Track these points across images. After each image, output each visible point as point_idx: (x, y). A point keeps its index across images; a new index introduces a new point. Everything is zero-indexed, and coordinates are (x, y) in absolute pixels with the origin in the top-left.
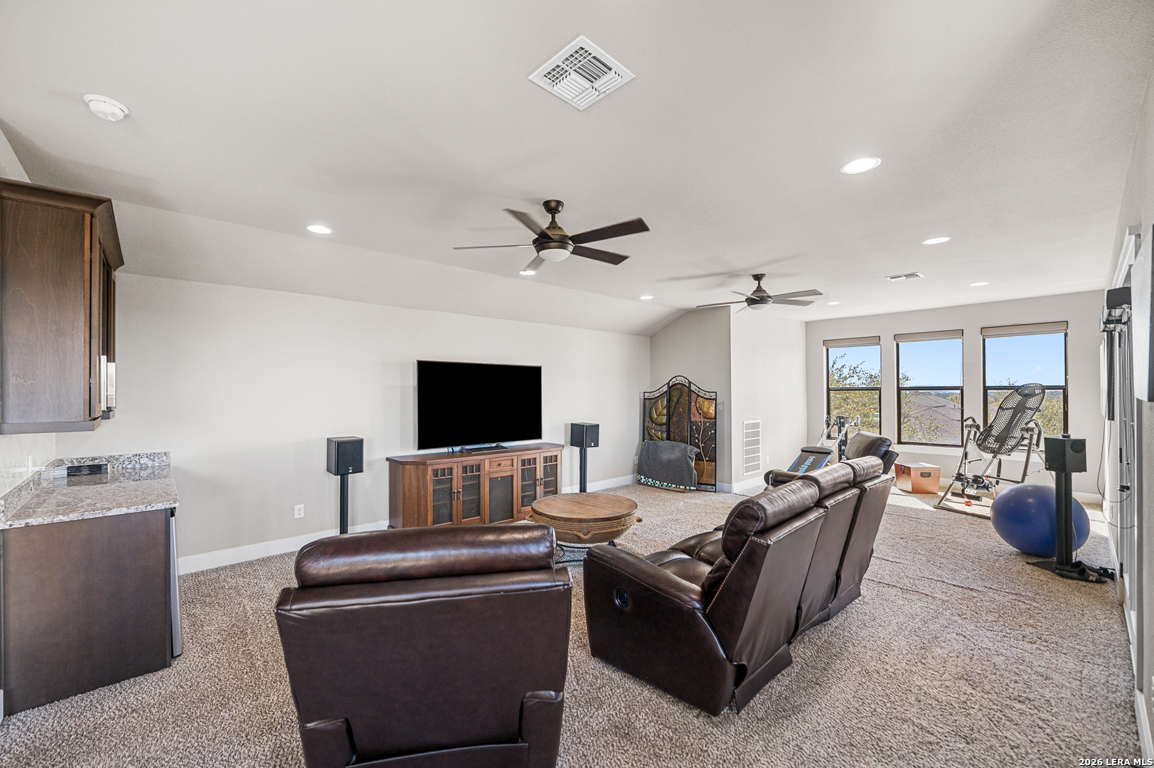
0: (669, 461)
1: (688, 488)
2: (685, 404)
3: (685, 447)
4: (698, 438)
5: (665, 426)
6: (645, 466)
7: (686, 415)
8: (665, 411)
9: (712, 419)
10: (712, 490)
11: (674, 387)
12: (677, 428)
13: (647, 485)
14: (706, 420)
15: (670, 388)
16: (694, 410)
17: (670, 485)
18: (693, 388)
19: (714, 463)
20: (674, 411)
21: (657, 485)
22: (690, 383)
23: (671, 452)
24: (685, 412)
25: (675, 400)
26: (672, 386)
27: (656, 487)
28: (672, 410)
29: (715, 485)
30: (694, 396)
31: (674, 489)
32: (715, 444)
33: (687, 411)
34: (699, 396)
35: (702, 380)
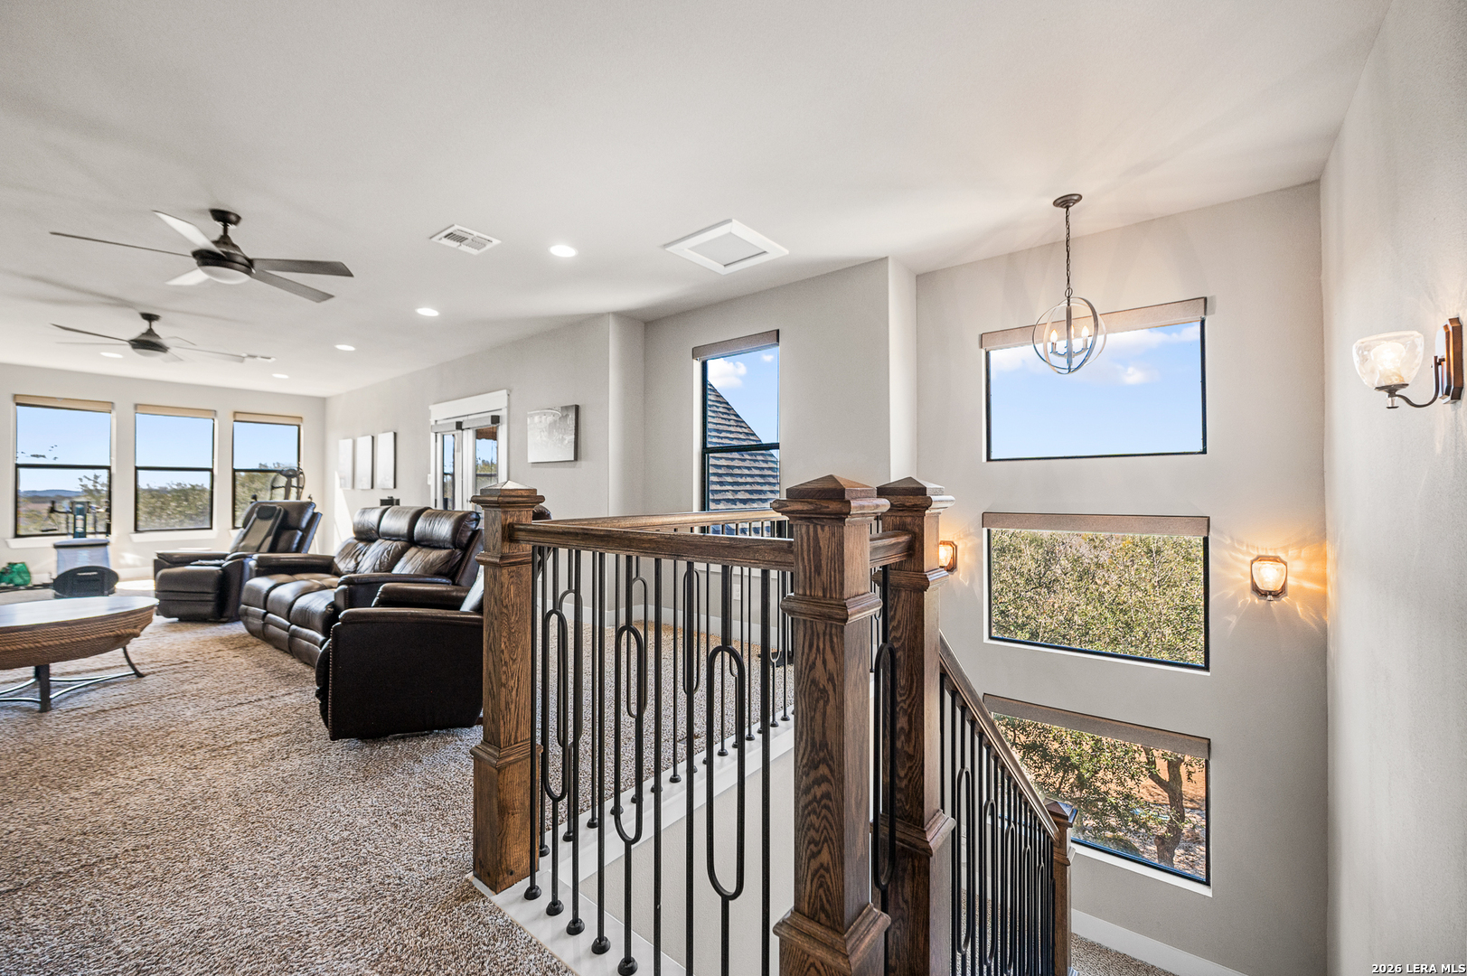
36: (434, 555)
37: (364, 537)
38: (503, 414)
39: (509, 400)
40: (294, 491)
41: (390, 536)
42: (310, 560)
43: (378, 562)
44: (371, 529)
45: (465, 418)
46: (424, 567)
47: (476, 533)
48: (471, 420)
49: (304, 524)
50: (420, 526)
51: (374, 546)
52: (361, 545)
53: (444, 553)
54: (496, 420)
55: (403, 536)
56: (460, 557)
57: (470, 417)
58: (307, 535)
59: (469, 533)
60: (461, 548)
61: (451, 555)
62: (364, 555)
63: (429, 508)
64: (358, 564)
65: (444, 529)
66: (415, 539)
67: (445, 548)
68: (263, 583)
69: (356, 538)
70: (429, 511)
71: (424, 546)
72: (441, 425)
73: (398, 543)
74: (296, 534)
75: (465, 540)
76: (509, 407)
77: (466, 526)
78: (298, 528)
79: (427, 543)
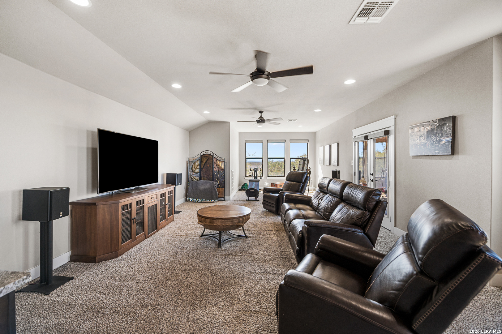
0: (205, 189)
1: (215, 200)
2: (211, 163)
3: (213, 182)
4: (217, 178)
5: (199, 174)
6: (191, 193)
7: (211, 168)
8: (199, 167)
9: (223, 169)
10: (222, 200)
11: (204, 156)
12: (206, 174)
13: (193, 202)
14: (221, 170)
15: (201, 156)
16: (215, 166)
17: (206, 200)
18: (215, 156)
19: (224, 188)
20: (204, 166)
21: (199, 201)
22: (213, 154)
23: (205, 185)
24: (210, 167)
25: (205, 161)
26: (202, 155)
27: (199, 202)
28: (202, 166)
29: (224, 198)
30: (215, 160)
31: (209, 202)
32: (224, 180)
33: (212, 166)
34: (217, 159)
35: (218, 152)
36: (353, 212)
37: (322, 190)
38: (392, 129)
39: (395, 121)
40: (306, 165)
41: (333, 194)
42: (303, 198)
43: (326, 207)
44: (325, 188)
45: (370, 134)
46: (347, 217)
47: (378, 202)
48: (372, 134)
49: (303, 181)
50: (346, 190)
51: (326, 196)
52: (321, 194)
53: (359, 212)
54: (387, 133)
55: (338, 195)
56: (368, 217)
57: (372, 133)
58: (304, 185)
59: (374, 203)
60: (369, 211)
61: (363, 214)
62: (322, 200)
63: (351, 183)
64: (319, 204)
65: (360, 195)
66: (343, 198)
67: (359, 209)
68: (286, 206)
69: (319, 190)
70: (350, 184)
71: (348, 204)
72: (357, 138)
73: (335, 198)
74: (301, 184)
75: (371, 207)
76: (395, 125)
77: (372, 198)
78: (301, 182)
79: (349, 202)
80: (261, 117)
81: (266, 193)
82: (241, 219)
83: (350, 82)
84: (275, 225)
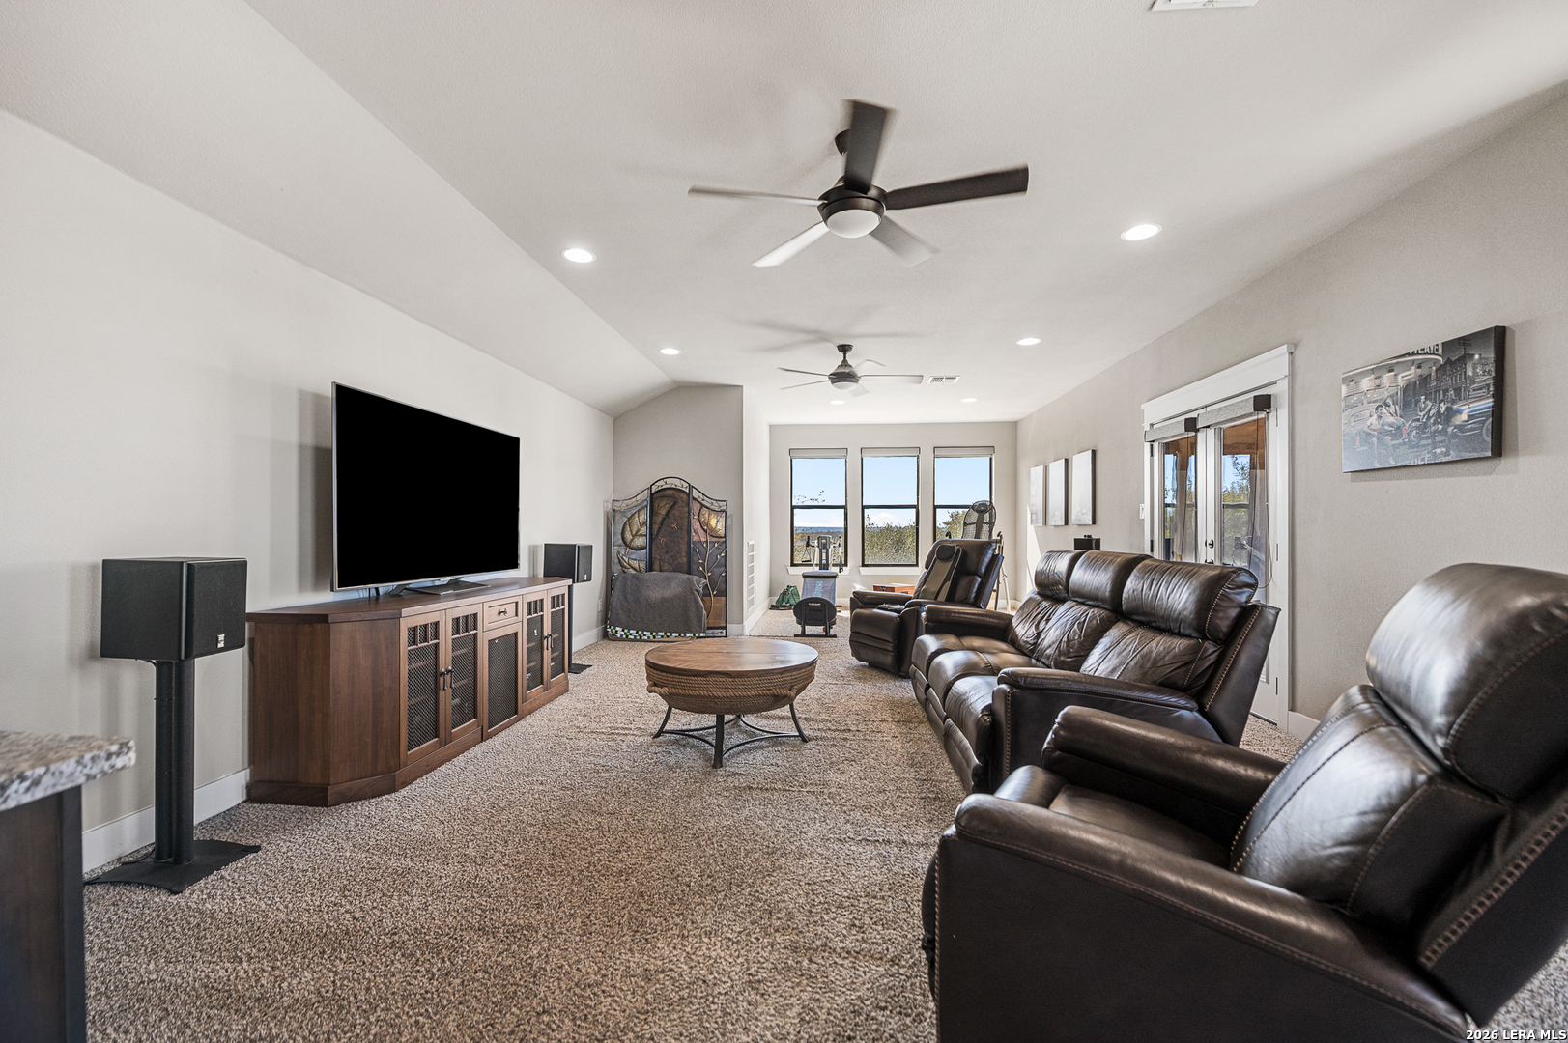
0: (663, 600)
1: (697, 635)
2: (682, 518)
3: (689, 578)
4: (703, 565)
5: (644, 551)
6: (621, 612)
7: (685, 533)
8: (644, 530)
9: (721, 537)
10: (720, 635)
11: (661, 494)
12: (667, 552)
13: (627, 639)
14: (714, 539)
15: (652, 495)
16: (695, 525)
17: (668, 634)
18: (695, 494)
19: (723, 598)
20: (659, 529)
21: (646, 638)
22: (691, 487)
23: (664, 587)
24: (681, 529)
25: (663, 512)
26: (656, 492)
27: (645, 641)
28: (656, 527)
29: (725, 628)
30: (696, 507)
31: (676, 639)
32: (726, 572)
33: (685, 528)
34: (703, 505)
35: (705, 482)
36: (1159, 645)
37: (1049, 593)
38: (1280, 391)
39: (1292, 364)
40: (986, 528)
41: (1085, 598)
42: (985, 619)
43: (1065, 639)
44: (1058, 583)
45: (1203, 411)
46: (1140, 665)
47: (1248, 612)
48: (1212, 411)
49: (983, 569)
50: (1131, 585)
51: (1062, 609)
52: (1045, 604)
53: (1179, 644)
54: (1263, 403)
55: (1103, 601)
56: (1213, 658)
57: (1209, 409)
58: (987, 583)
59: (1233, 613)
60: (1216, 641)
61: (1195, 650)
62: (1048, 620)
63: (1143, 558)
64: (1039, 634)
65: (1180, 597)
66: (1123, 608)
67: (1180, 635)
68: (931, 642)
69: (1038, 593)
70: (1147, 562)
71: (1141, 624)
72: (1159, 428)
73: (1096, 610)
74: (975, 580)
75: (1224, 625)
76: (1292, 376)
77: (1226, 597)
78: (976, 573)
79: (1147, 619)
80: (845, 363)
81: (861, 608)
82: (788, 677)
83: (1142, 232)
84: (894, 705)
